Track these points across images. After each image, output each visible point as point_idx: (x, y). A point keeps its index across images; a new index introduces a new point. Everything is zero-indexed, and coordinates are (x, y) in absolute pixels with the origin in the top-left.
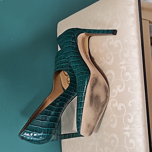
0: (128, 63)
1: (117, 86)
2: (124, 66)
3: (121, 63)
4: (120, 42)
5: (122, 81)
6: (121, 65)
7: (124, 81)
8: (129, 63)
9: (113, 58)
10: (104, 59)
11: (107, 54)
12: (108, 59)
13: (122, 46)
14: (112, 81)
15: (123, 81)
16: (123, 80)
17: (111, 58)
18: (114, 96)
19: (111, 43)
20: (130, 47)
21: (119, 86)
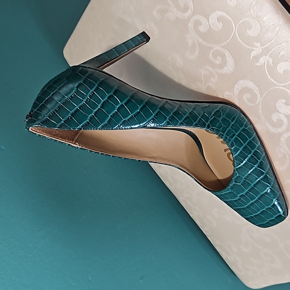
0: (267, 45)
1: (277, 104)
2: (264, 57)
3: (253, 54)
4: (220, 13)
5: (281, 88)
6: (257, 58)
7: (284, 86)
8: (269, 43)
9: (227, 54)
10: (210, 69)
11: (211, 55)
12: (218, 62)
13: (230, 18)
14: (258, 100)
15: (283, 88)
16: (282, 85)
17: (223, 56)
18: (284, 128)
19: (202, 29)
20: (251, 10)
21: (279, 101)
